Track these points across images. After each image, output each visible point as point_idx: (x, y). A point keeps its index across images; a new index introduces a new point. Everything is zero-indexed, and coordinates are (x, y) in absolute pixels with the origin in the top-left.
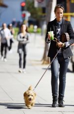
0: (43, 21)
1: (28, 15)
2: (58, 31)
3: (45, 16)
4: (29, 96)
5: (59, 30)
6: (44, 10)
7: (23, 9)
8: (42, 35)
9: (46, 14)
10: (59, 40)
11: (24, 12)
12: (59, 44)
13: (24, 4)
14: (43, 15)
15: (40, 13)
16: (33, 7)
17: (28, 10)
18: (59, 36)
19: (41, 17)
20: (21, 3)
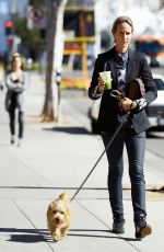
0: (42, 50)
1: (17, 41)
2: (120, 74)
3: (45, 43)
4: (55, 212)
5: (123, 72)
6: (43, 33)
7: (8, 31)
8: (40, 73)
9: (47, 39)
10: (123, 94)
11: (11, 37)
12: (125, 103)
13: (10, 24)
14: (42, 41)
15: (36, 39)
16: (26, 28)
17: (17, 33)
18: (123, 86)
19: (39, 44)
20: (6, 22)
